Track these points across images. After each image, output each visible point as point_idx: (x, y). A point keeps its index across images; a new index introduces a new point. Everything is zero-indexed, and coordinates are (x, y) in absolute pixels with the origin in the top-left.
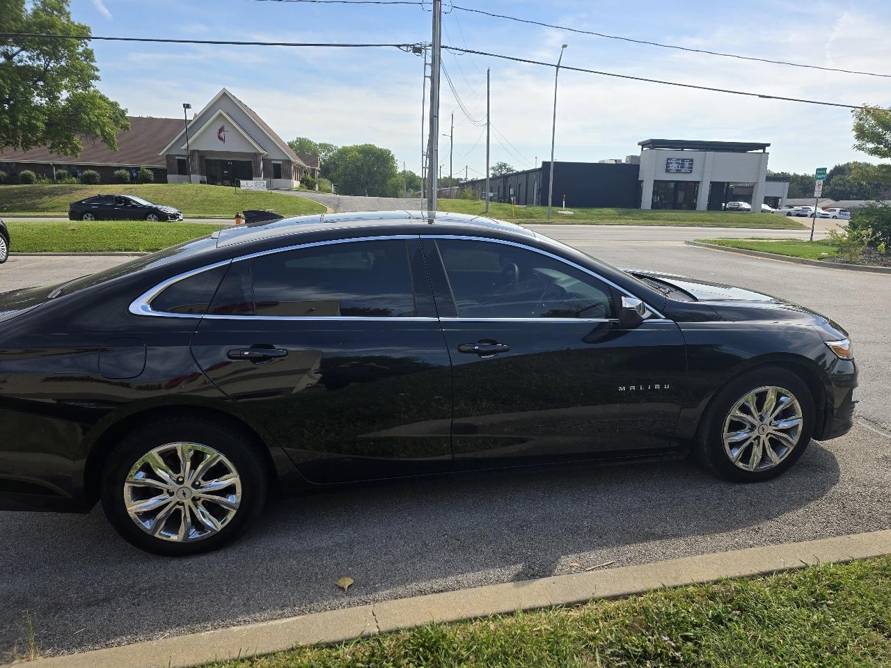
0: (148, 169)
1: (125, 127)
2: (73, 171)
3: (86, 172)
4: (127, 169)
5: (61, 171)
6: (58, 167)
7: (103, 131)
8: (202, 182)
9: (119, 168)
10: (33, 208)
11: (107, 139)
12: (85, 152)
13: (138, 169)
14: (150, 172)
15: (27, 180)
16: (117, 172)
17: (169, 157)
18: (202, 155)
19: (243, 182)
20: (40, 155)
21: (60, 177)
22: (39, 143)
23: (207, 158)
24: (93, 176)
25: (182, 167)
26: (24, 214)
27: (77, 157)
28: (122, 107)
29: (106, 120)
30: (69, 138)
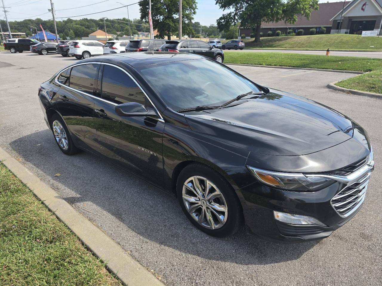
0: (324, 27)
1: (316, 9)
2: (294, 30)
3: (299, 30)
4: (316, 28)
5: (290, 30)
6: (290, 28)
7: (304, 12)
8: (346, 33)
9: (313, 28)
11: (307, 15)
12: (299, 21)
13: (320, 28)
14: (325, 29)
15: (278, 35)
16: (311, 30)
17: (335, 21)
18: (350, 19)
19: (364, 32)
20: (281, 24)
21: (289, 33)
22: (282, 19)
23: (353, 20)
24: (301, 32)
25: (338, 26)
26: (269, 48)
27: (294, 24)
29: (307, 6)
30: (292, 16)
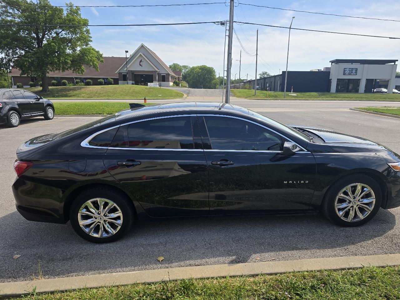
0: (111, 79)
1: (102, 61)
2: (82, 80)
3: (87, 81)
4: (103, 79)
5: (77, 80)
6: (76, 78)
7: (93, 64)
8: (132, 84)
9: (100, 79)
10: (66, 96)
11: (95, 66)
12: (87, 72)
13: (107, 79)
14: (112, 80)
15: (64, 84)
16: (99, 80)
17: (120, 73)
18: (133, 72)
19: (149, 84)
20: (69, 74)
21: (77, 83)
22: (69, 69)
23: (135, 74)
24: (90, 82)
25: (124, 78)
26: (63, 98)
27: (83, 74)
28: (101, 53)
29: (94, 59)
30: (80, 66)
